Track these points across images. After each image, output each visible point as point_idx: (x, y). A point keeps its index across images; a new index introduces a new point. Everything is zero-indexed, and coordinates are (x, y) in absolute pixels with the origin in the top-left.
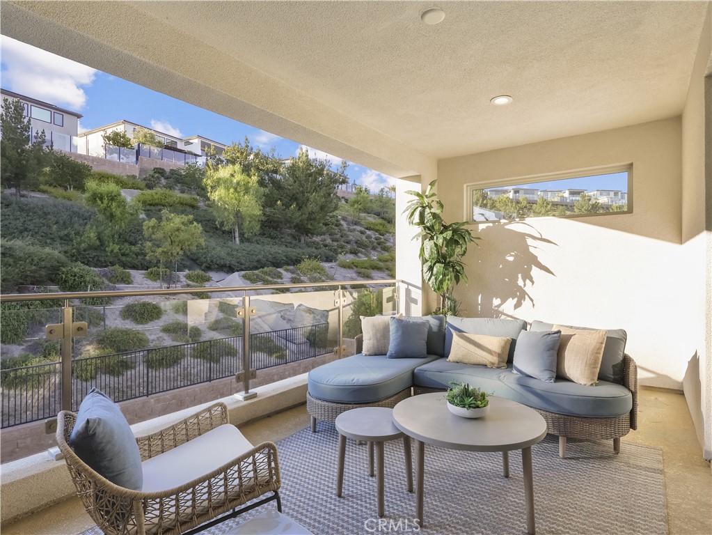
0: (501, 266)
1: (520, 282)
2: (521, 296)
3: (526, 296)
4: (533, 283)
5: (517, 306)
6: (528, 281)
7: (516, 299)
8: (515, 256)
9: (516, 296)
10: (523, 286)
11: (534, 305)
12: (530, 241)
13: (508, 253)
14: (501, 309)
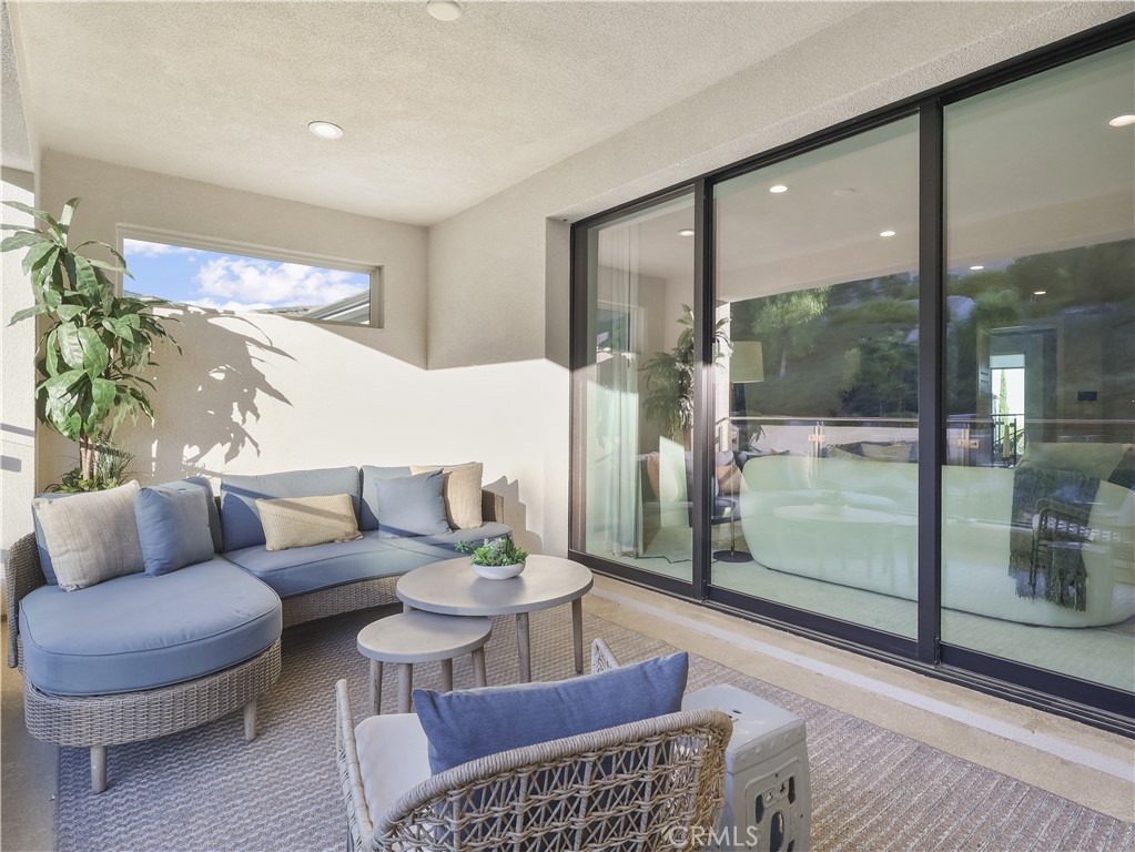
0: (200, 389)
1: (236, 416)
2: (237, 438)
3: (247, 439)
4: (258, 416)
5: (230, 456)
6: (249, 414)
7: (228, 445)
8: (228, 372)
9: (229, 439)
10: (241, 423)
11: (259, 452)
12: (252, 350)
13: (214, 365)
14: (199, 464)
